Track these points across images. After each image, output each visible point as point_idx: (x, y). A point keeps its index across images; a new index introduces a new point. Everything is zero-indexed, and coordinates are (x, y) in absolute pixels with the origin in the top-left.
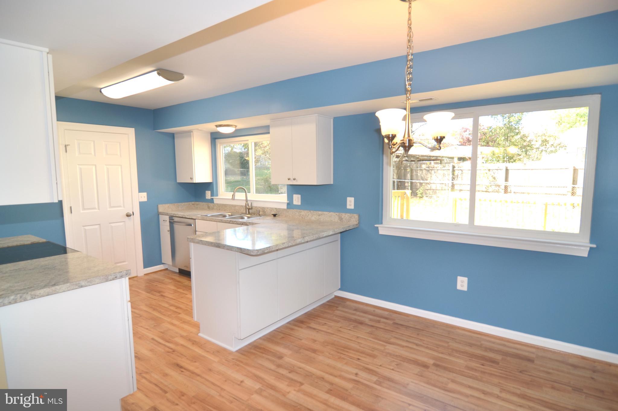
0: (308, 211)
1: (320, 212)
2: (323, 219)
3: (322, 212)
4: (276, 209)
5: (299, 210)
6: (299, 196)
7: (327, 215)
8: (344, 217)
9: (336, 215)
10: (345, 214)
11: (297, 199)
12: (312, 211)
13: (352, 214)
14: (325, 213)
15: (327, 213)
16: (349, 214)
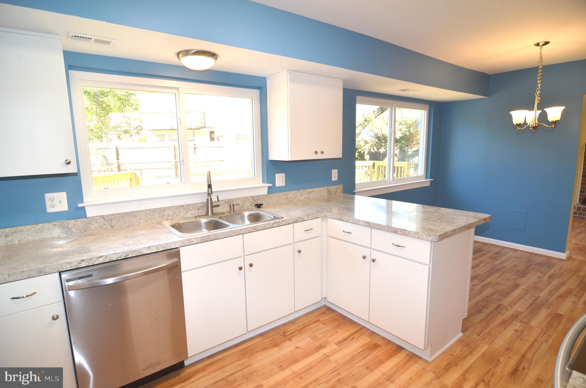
0: (297, 191)
1: (309, 190)
2: (313, 197)
3: (312, 189)
4: (252, 197)
5: (285, 193)
6: (283, 175)
7: (316, 191)
8: (332, 189)
9: (325, 189)
10: (333, 187)
11: (280, 180)
12: (301, 191)
13: (338, 186)
14: (314, 189)
15: (316, 189)
16: (336, 186)
